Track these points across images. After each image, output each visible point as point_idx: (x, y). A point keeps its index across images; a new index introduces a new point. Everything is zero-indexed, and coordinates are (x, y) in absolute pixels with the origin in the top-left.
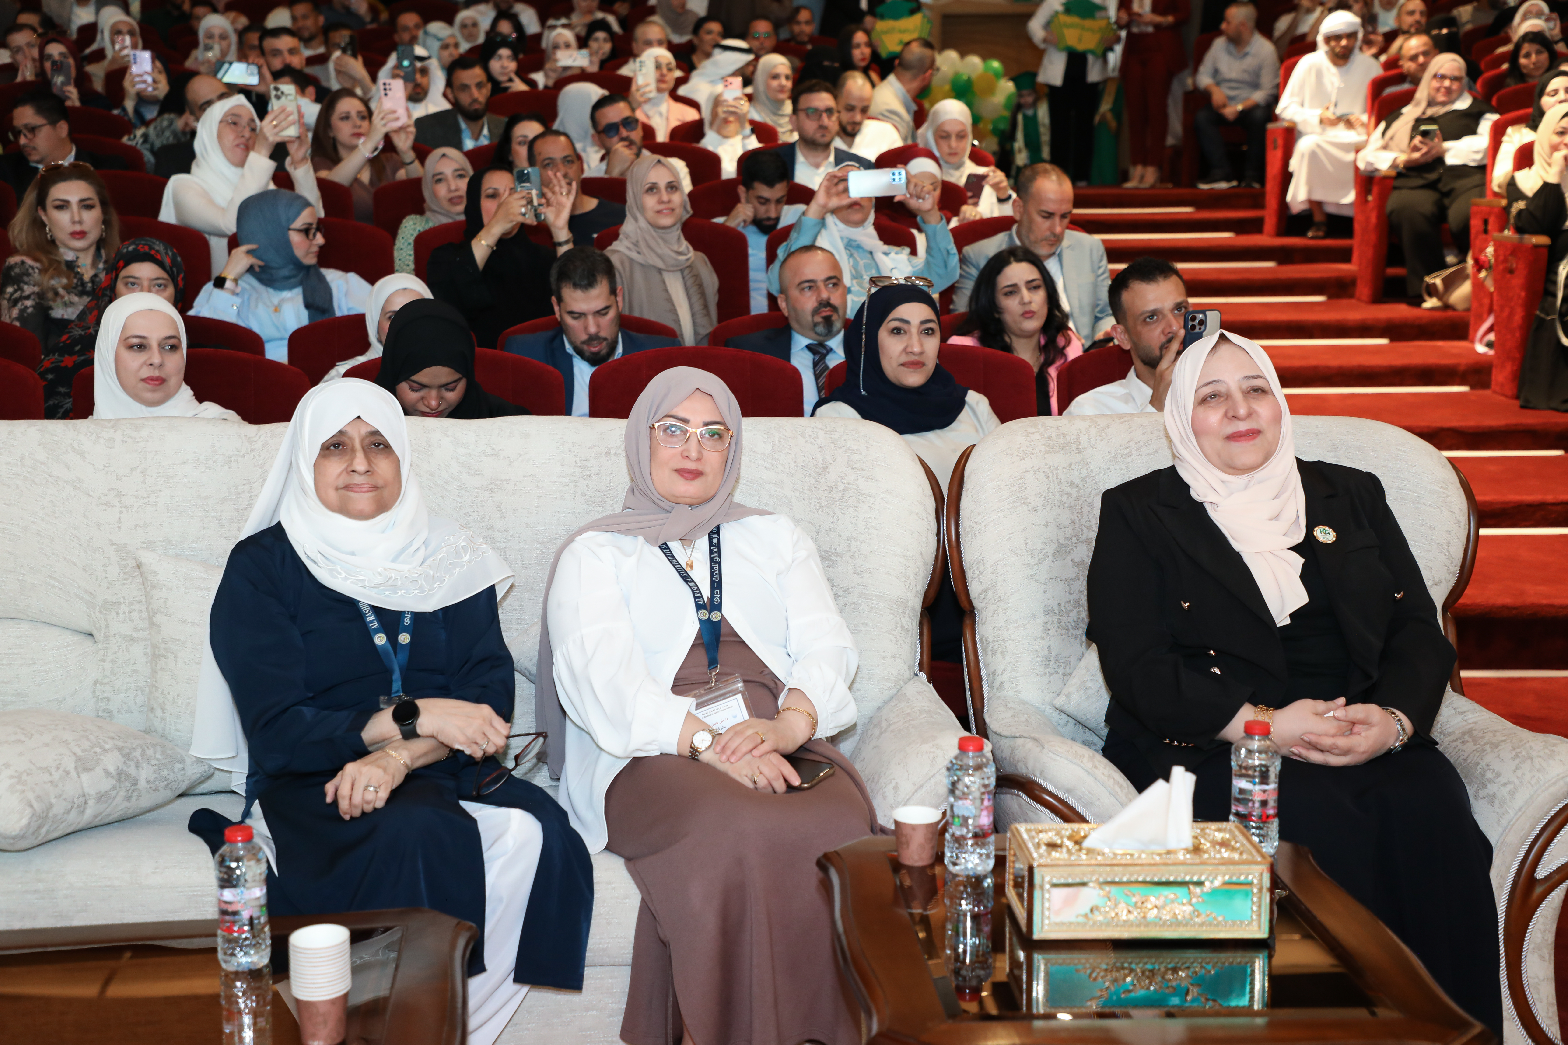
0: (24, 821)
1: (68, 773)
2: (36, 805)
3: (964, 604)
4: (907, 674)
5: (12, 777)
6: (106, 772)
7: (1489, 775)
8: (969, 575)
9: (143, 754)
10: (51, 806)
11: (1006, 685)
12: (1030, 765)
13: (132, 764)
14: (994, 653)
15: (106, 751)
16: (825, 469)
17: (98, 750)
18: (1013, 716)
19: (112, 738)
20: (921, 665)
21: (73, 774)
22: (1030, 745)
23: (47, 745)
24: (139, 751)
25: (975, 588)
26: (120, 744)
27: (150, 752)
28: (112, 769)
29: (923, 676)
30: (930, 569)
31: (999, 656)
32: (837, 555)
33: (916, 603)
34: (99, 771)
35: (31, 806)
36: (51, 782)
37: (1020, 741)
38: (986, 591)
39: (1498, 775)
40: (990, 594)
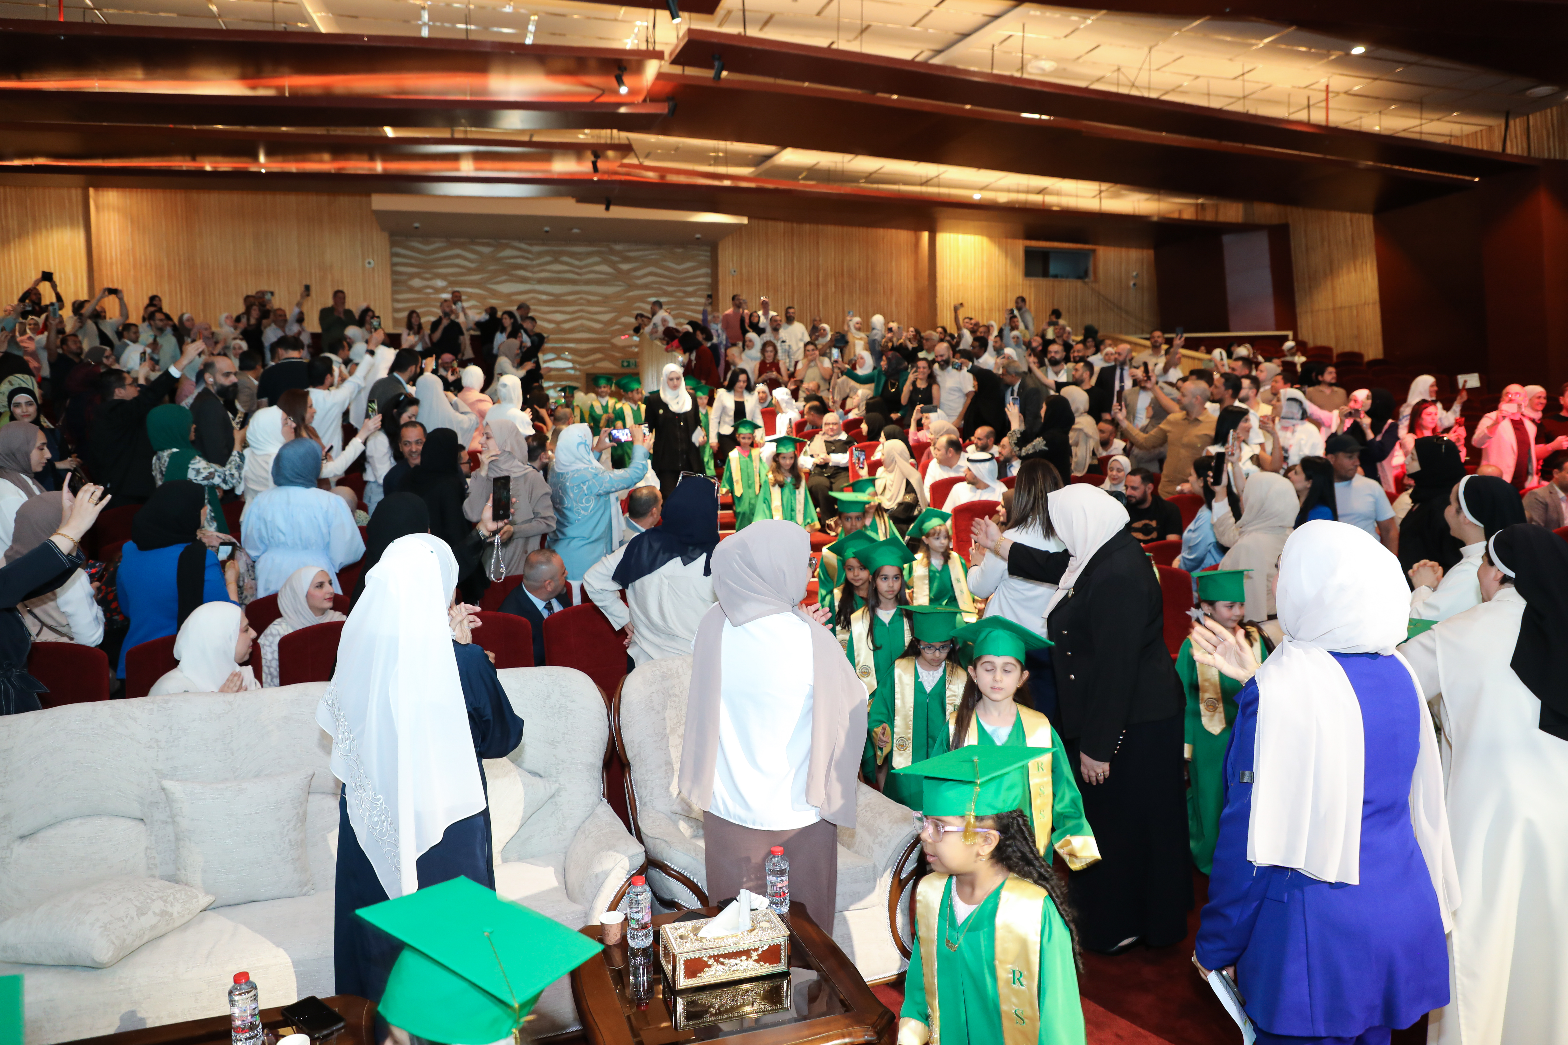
0: (110, 954)
1: (133, 918)
2: (116, 942)
3: (625, 761)
4: (597, 801)
5: (101, 927)
6: (154, 913)
7: (879, 832)
8: (626, 748)
9: (174, 898)
10: (125, 940)
11: (648, 804)
12: (665, 856)
13: (169, 905)
14: (641, 787)
15: (153, 900)
16: (549, 696)
17: (149, 901)
18: (653, 822)
19: (156, 892)
20: (604, 794)
21: (136, 918)
22: (663, 845)
23: (119, 903)
24: (172, 896)
25: (630, 755)
26: (160, 894)
27: (178, 896)
28: (157, 911)
29: (605, 800)
30: (606, 744)
31: (643, 788)
32: (557, 742)
33: (600, 764)
34: (150, 914)
35: (114, 943)
36: (124, 926)
37: (658, 841)
38: (635, 756)
39: (883, 832)
40: (637, 758)
